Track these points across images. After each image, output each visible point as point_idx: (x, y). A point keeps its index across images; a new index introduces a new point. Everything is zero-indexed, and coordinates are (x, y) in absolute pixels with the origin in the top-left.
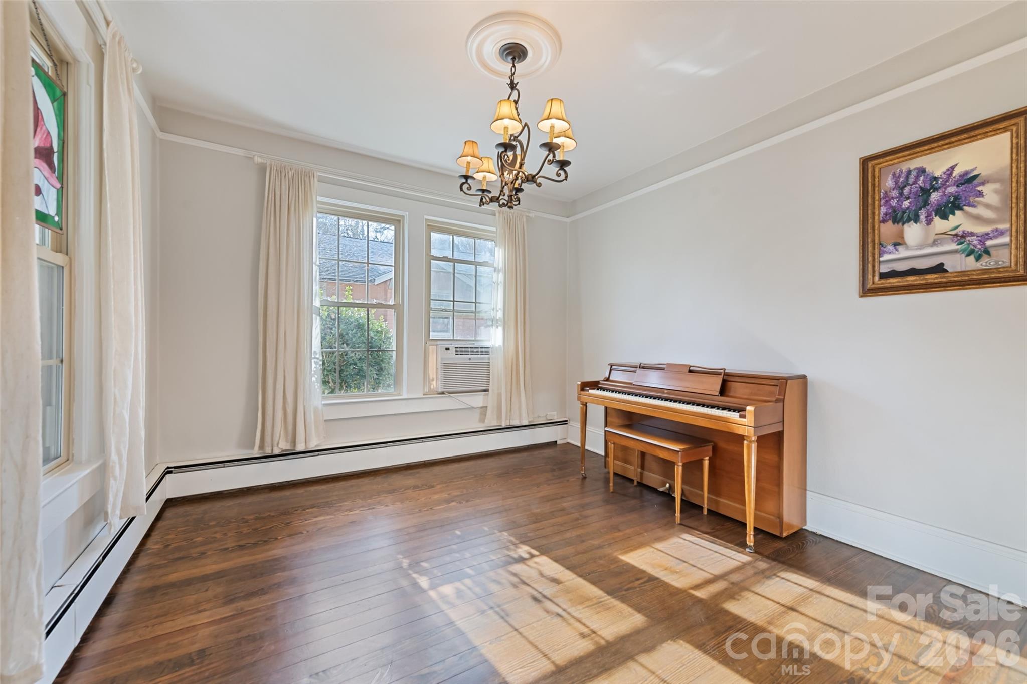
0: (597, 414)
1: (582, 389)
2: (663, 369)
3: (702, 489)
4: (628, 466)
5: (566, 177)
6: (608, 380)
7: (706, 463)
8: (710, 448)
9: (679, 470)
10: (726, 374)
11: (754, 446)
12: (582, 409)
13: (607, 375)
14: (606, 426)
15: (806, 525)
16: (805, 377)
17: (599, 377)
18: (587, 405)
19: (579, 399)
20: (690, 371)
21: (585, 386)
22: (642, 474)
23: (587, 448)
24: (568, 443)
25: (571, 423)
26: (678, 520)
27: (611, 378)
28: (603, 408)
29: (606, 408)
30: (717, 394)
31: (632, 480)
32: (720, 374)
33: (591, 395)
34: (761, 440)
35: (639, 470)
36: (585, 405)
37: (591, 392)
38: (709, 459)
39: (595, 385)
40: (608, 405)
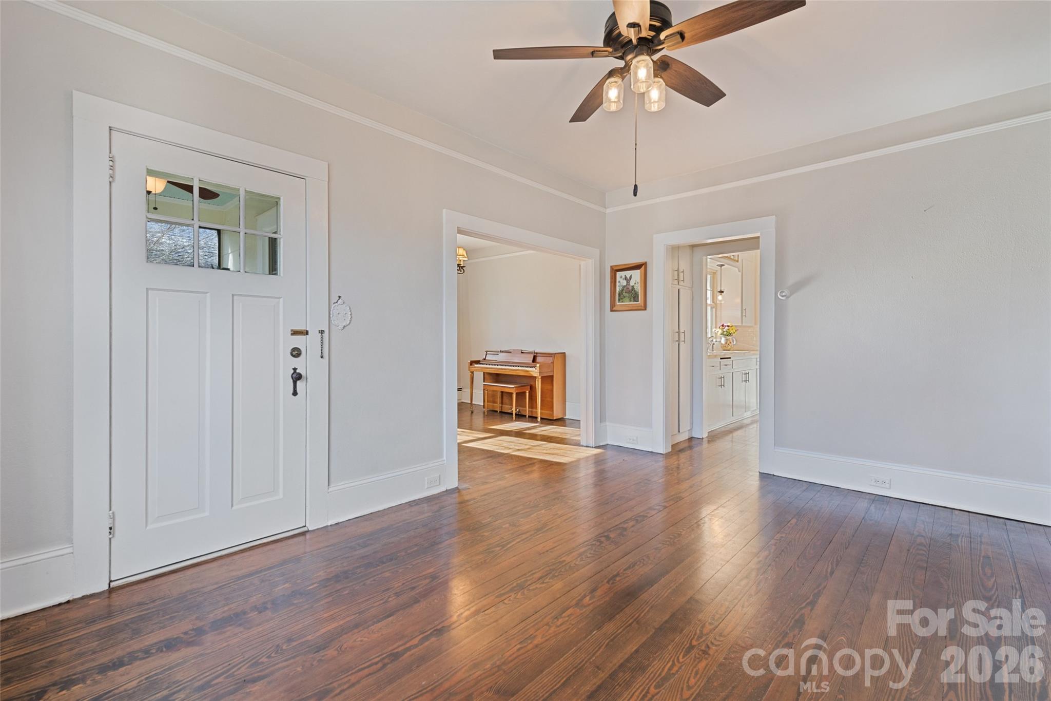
0: (479, 376)
1: (471, 365)
2: (510, 352)
3: (526, 407)
4: (495, 404)
5: (464, 272)
6: (485, 359)
7: (527, 394)
8: (529, 387)
9: (514, 396)
10: (535, 353)
11: (540, 380)
12: (471, 375)
13: (484, 357)
14: (484, 382)
15: (565, 416)
16: (565, 353)
17: (481, 359)
18: (474, 373)
19: (469, 370)
20: (522, 353)
21: (472, 363)
22: (502, 407)
23: (473, 403)
24: (462, 402)
25: (464, 390)
26: (514, 418)
27: (486, 359)
28: (482, 373)
29: (484, 373)
30: (531, 362)
31: (497, 411)
32: (532, 353)
33: (475, 367)
34: (543, 378)
35: (500, 405)
36: (473, 373)
37: (476, 365)
38: (529, 392)
39: (478, 362)
40: (485, 372)
